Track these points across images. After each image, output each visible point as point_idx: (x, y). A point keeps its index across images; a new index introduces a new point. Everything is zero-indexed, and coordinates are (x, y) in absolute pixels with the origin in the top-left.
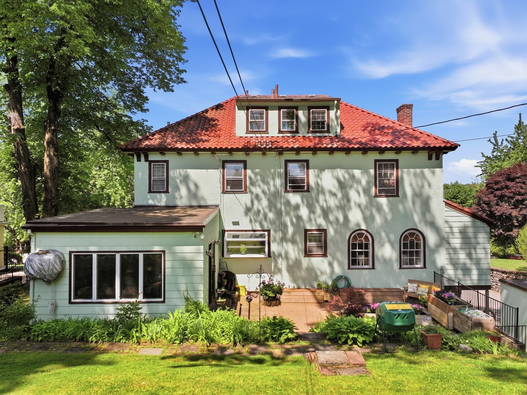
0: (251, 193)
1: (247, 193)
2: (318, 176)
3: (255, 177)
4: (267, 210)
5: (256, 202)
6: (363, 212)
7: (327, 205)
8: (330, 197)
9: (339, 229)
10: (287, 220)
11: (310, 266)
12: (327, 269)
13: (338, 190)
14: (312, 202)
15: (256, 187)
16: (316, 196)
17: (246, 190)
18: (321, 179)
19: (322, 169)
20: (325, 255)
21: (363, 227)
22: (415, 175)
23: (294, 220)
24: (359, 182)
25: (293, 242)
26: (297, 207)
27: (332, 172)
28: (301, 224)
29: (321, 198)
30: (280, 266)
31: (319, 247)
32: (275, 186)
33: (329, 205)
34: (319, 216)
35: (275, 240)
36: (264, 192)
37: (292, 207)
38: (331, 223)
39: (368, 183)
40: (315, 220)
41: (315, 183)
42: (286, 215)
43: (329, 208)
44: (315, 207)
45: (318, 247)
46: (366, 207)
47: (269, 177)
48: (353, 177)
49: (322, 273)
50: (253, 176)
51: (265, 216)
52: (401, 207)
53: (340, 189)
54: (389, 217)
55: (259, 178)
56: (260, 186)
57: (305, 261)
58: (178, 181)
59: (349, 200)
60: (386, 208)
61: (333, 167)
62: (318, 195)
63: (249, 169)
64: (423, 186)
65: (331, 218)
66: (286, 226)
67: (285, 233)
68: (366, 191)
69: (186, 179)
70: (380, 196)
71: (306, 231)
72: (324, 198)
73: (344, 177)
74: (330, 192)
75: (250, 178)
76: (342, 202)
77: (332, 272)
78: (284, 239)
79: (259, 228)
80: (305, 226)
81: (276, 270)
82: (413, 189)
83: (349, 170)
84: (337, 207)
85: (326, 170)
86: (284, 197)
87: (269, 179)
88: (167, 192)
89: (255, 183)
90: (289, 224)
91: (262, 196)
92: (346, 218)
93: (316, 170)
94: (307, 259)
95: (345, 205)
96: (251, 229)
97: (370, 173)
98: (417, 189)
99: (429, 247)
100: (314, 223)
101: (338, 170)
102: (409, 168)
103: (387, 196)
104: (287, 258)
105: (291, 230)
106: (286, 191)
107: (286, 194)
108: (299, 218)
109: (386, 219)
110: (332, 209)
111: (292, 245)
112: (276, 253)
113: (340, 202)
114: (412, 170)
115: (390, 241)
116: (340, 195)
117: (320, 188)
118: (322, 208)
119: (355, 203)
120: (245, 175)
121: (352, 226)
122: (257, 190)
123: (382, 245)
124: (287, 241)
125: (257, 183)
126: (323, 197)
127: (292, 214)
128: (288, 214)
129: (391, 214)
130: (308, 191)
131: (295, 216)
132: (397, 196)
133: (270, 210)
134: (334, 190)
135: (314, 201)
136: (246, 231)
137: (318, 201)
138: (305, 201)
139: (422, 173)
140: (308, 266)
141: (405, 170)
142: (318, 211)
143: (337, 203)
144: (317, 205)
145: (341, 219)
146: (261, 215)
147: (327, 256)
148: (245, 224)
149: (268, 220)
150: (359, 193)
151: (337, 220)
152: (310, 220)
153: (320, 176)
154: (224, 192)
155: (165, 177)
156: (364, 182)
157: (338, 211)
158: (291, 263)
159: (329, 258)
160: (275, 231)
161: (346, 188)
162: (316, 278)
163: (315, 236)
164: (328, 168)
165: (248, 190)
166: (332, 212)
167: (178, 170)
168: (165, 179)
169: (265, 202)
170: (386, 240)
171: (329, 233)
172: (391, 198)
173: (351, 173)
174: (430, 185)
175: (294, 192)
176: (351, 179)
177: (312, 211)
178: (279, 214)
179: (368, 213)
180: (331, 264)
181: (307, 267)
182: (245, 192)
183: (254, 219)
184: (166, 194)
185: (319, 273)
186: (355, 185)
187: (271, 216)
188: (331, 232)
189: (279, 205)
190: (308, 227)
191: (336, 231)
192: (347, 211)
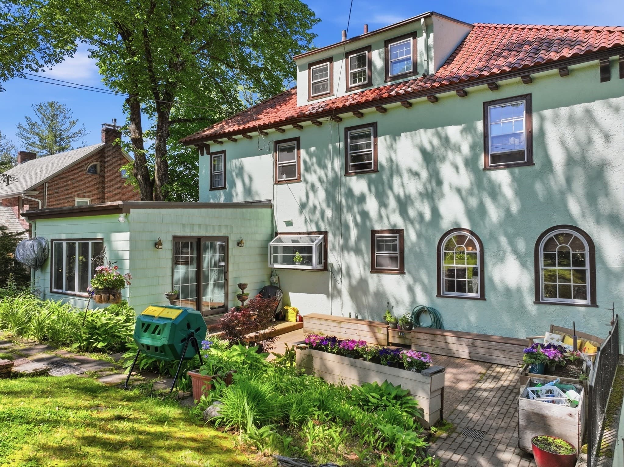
0: (306, 182)
1: (301, 181)
2: (391, 147)
3: (310, 160)
4: (324, 206)
5: (311, 194)
6: (464, 200)
7: (405, 194)
8: (409, 179)
9: (424, 231)
10: (349, 218)
11: (381, 289)
12: (406, 297)
13: (422, 167)
14: (383, 188)
15: (311, 174)
16: (389, 181)
17: (299, 177)
18: (395, 152)
19: (395, 134)
20: (401, 271)
21: (465, 224)
22: (572, 121)
23: (359, 218)
24: (457, 149)
25: (358, 251)
26: (362, 199)
27: (412, 136)
28: (368, 224)
29: (396, 181)
30: (339, 286)
31: (393, 259)
32: (333, 169)
33: (407, 192)
34: (394, 211)
35: (334, 248)
36: (320, 180)
37: (356, 199)
38: (412, 222)
39: (473, 147)
40: (388, 218)
41: (386, 159)
42: (348, 211)
43: (408, 198)
44: (388, 197)
45: (391, 258)
46: (471, 192)
47: (326, 157)
48: (446, 141)
49: (397, 303)
50: (308, 159)
51: (323, 213)
52: (539, 187)
53: (425, 165)
54: (515, 208)
55: (314, 160)
56: (315, 172)
57: (373, 281)
58: (234, 174)
59: (439, 183)
60: (508, 191)
61: (412, 128)
62: (392, 176)
63: (303, 149)
64: (590, 141)
65: (412, 213)
66: (347, 227)
67: (346, 238)
68: (470, 163)
69: (241, 171)
70: (496, 168)
71: (374, 232)
72: (400, 183)
73: (431, 143)
74: (410, 171)
75: (305, 162)
76: (428, 186)
77: (414, 301)
78: (344, 248)
79: (314, 230)
80: (372, 227)
81: (335, 293)
82: (567, 150)
83: (439, 129)
84: (421, 194)
85: (402, 134)
86: (345, 185)
87: (326, 161)
88: (224, 188)
89: (310, 168)
90: (351, 224)
91: (318, 184)
92: (435, 212)
93: (388, 137)
94: (375, 275)
95: (433, 191)
96: (305, 231)
97: (475, 129)
98: (575, 150)
99: (603, 263)
100: (385, 220)
101: (422, 130)
102: (555, 105)
103: (507, 167)
104: (349, 275)
105: (354, 233)
106: (347, 174)
107: (348, 178)
108: (365, 215)
109: (508, 211)
110: (412, 197)
111: (356, 255)
112: (336, 268)
113: (424, 185)
114: (564, 111)
115: (515, 252)
116: (424, 174)
117: (394, 167)
118: (398, 199)
119: (451, 186)
120: (299, 157)
121: (446, 225)
122: (312, 178)
123: (502, 260)
124: (349, 250)
125: (312, 168)
126: (399, 180)
127: (356, 209)
128: (350, 209)
129: (518, 200)
130: (376, 171)
131: (359, 212)
132: (530, 163)
133: (328, 206)
134: (416, 167)
135: (386, 187)
136: (300, 233)
137: (391, 188)
138: (373, 189)
139: (588, 112)
140: (378, 290)
141: (548, 113)
142: (392, 203)
143: (421, 188)
144: (390, 193)
145: (428, 215)
146: (318, 213)
147: (404, 273)
148: (299, 226)
149: (326, 219)
150: (457, 168)
151: (421, 216)
152: (380, 217)
153: (394, 146)
154: (277, 183)
155: (223, 170)
156: (466, 149)
157: (422, 201)
158: (354, 282)
159: (407, 277)
160: (334, 235)
161: (435, 161)
162: (390, 308)
163: (387, 241)
164: (406, 131)
165: (302, 179)
166: (412, 203)
167: (234, 161)
168: (223, 173)
169: (322, 194)
170: (508, 249)
171: (408, 236)
172: (517, 170)
173: (443, 135)
174: (607, 137)
175: (357, 174)
176: (442, 145)
177: (383, 204)
178: (338, 209)
179: (473, 202)
180: (410, 289)
181: (375, 291)
182: (298, 180)
183: (310, 219)
184: (224, 190)
185: (393, 302)
186: (450, 155)
187: (329, 213)
188: (411, 235)
189: (338, 198)
190: (377, 227)
191: (419, 235)
192: (436, 200)
